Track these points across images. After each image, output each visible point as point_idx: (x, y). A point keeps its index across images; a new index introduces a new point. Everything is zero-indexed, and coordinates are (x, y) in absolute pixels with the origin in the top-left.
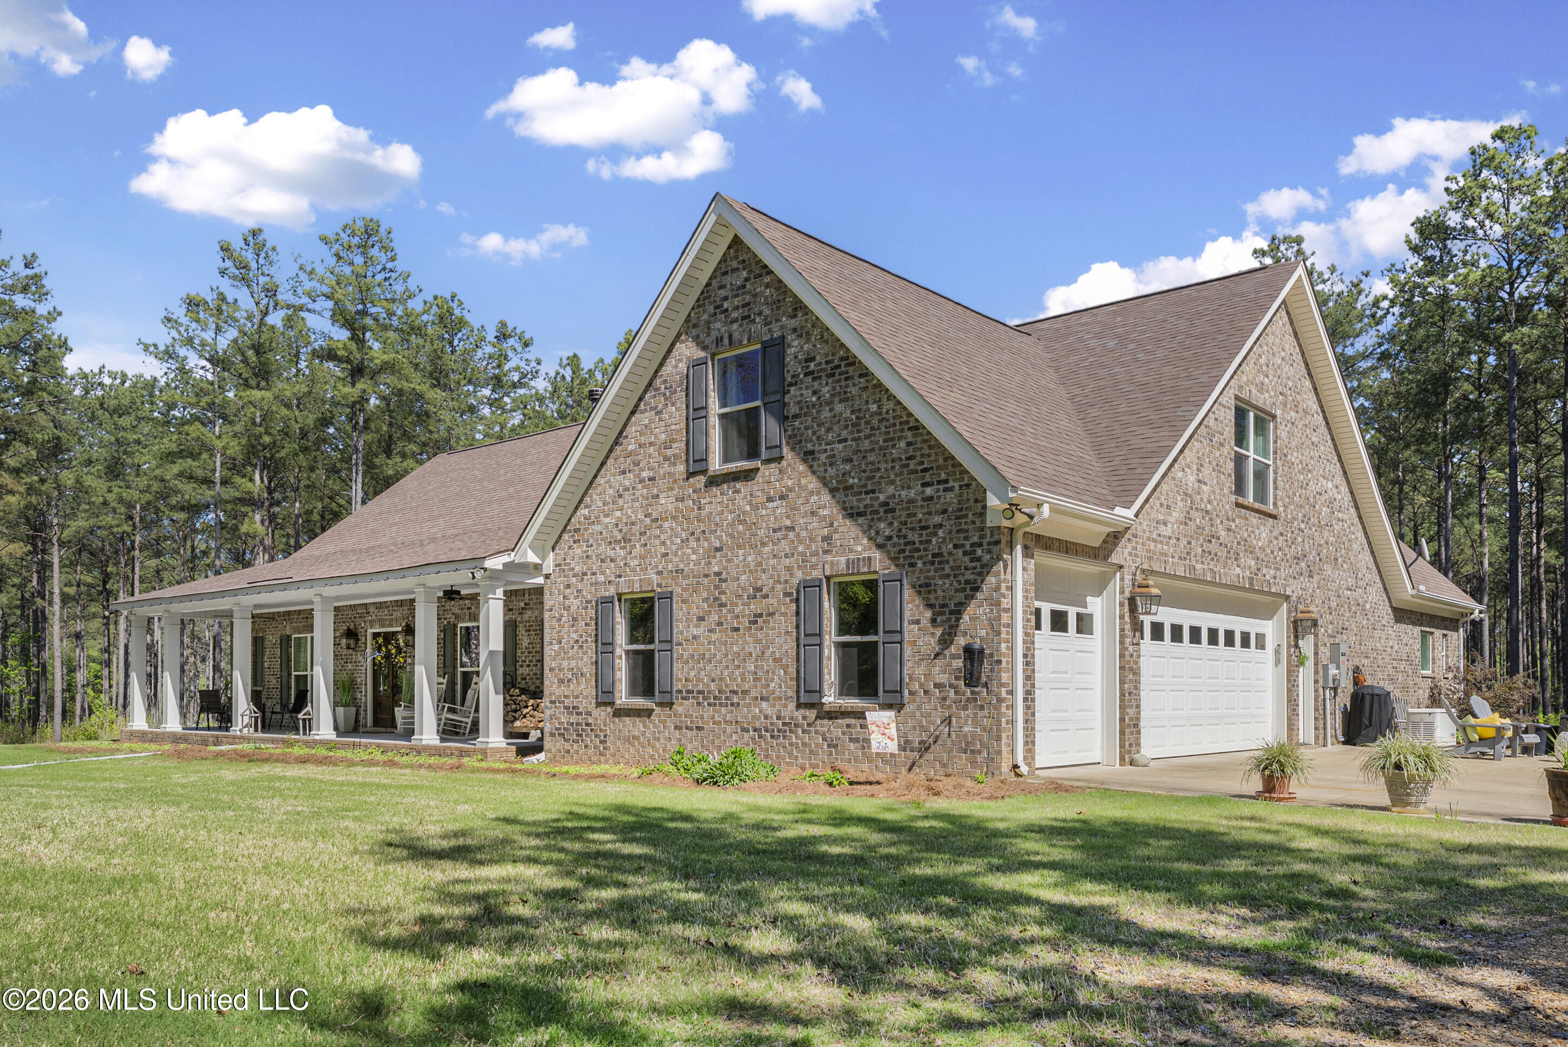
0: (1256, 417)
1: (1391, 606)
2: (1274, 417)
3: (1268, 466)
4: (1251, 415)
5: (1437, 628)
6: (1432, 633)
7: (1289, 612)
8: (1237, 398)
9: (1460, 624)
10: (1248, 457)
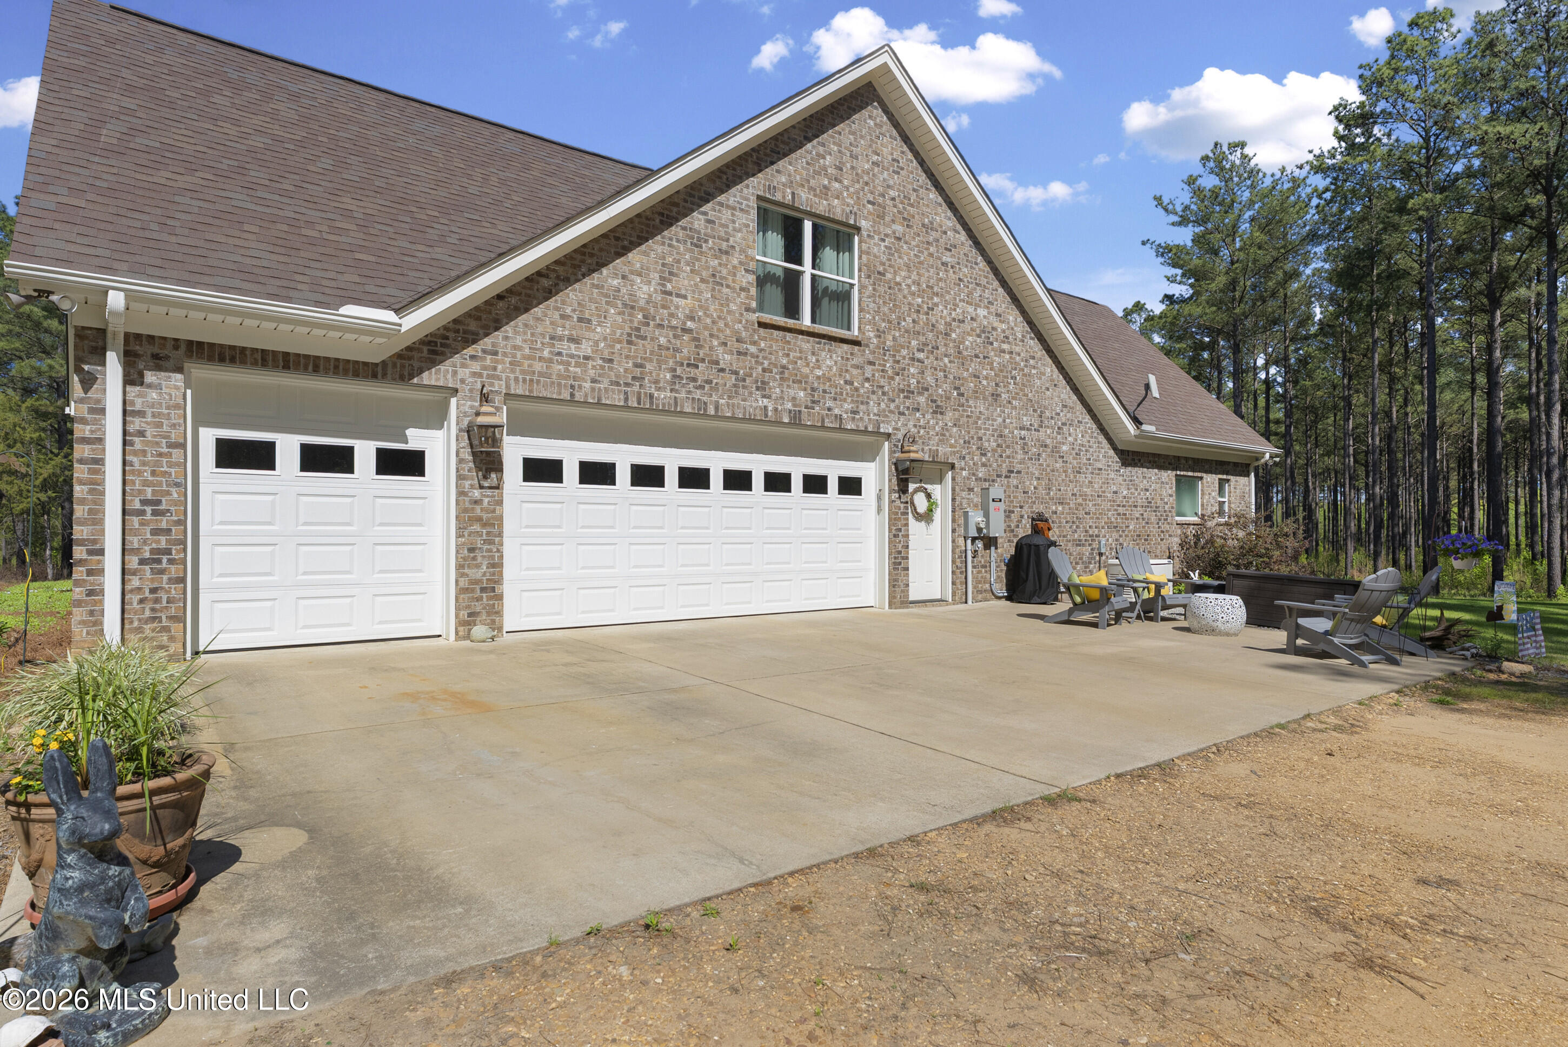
0: (815, 227)
1: (1115, 449)
2: (858, 229)
3: (852, 285)
4: (808, 226)
5: (1206, 472)
6: (1201, 478)
7: (892, 452)
8: (759, 198)
9: (1252, 468)
10: (802, 273)
